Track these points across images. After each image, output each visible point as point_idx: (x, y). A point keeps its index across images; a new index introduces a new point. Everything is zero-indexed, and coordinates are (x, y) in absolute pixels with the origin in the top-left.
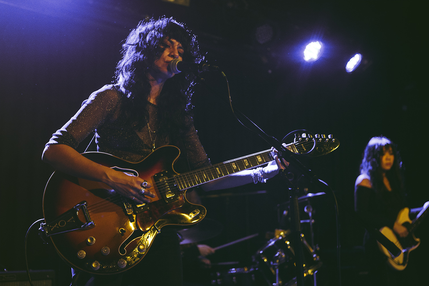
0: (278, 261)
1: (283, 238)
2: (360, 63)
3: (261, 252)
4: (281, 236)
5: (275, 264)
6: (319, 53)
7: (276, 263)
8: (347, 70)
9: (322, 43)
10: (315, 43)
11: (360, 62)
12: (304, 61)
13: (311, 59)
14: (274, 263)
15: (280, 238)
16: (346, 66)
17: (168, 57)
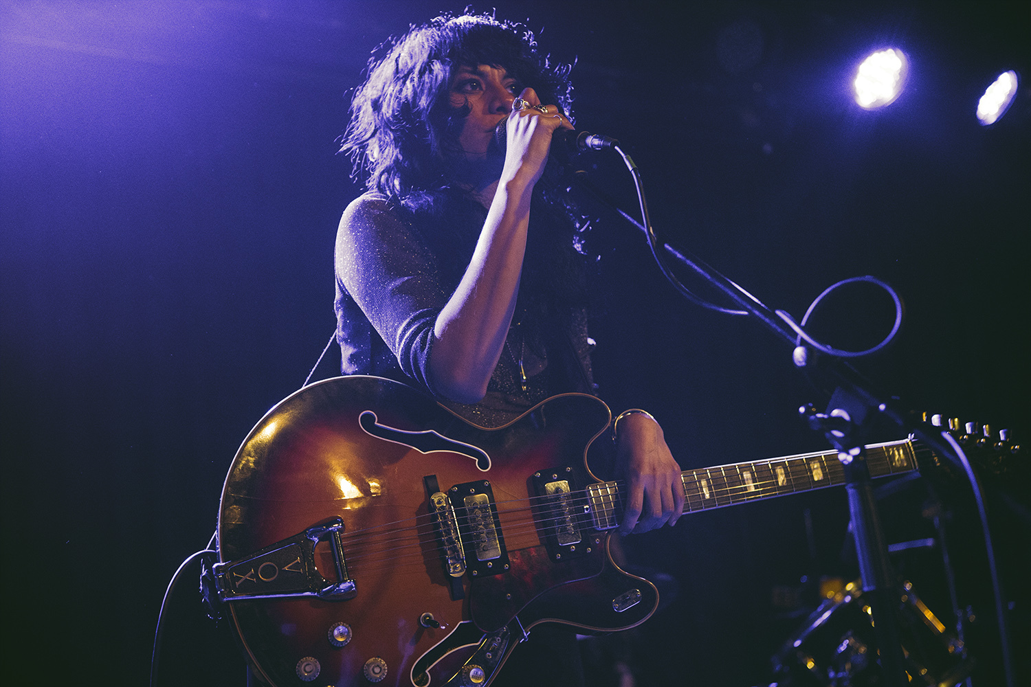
0: (848, 666)
1: (854, 600)
2: (1014, 96)
3: (797, 643)
4: (849, 593)
5: (841, 675)
6: (897, 83)
7: (844, 670)
8: (981, 118)
9: (903, 52)
10: (883, 53)
11: (1013, 94)
12: (857, 107)
13: (878, 100)
14: (837, 672)
15: (848, 599)
16: (976, 109)
17: (489, 117)
